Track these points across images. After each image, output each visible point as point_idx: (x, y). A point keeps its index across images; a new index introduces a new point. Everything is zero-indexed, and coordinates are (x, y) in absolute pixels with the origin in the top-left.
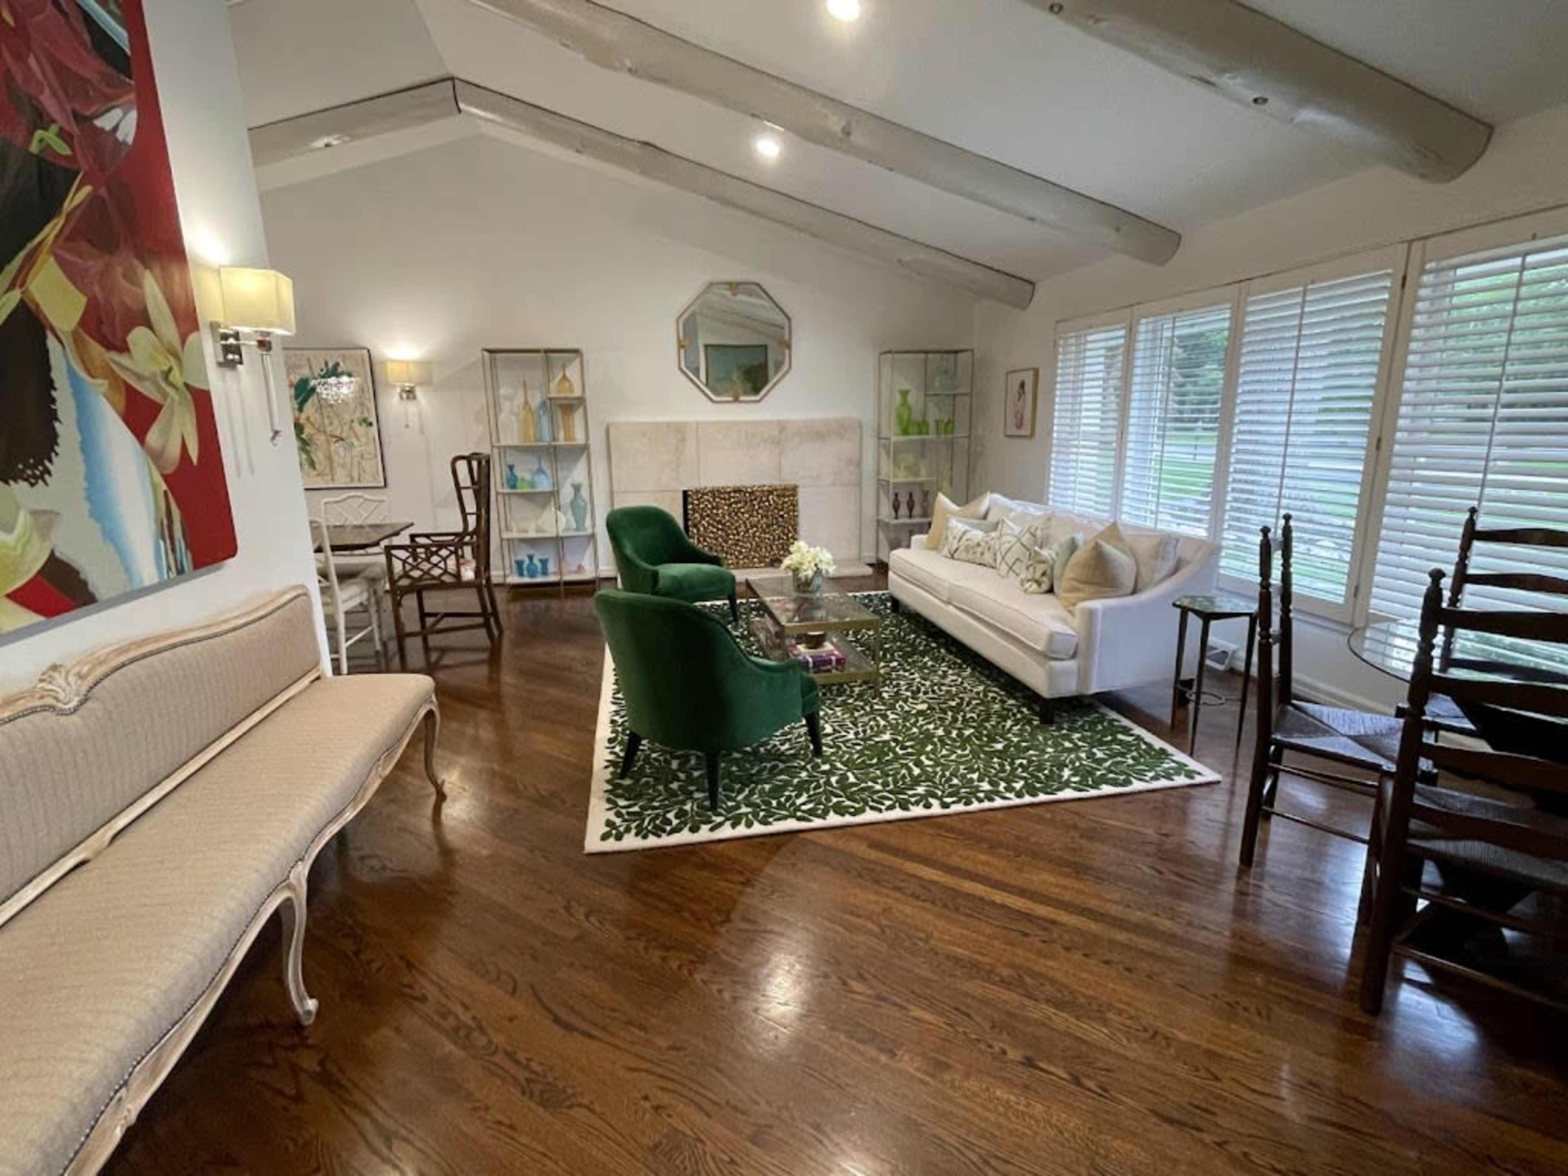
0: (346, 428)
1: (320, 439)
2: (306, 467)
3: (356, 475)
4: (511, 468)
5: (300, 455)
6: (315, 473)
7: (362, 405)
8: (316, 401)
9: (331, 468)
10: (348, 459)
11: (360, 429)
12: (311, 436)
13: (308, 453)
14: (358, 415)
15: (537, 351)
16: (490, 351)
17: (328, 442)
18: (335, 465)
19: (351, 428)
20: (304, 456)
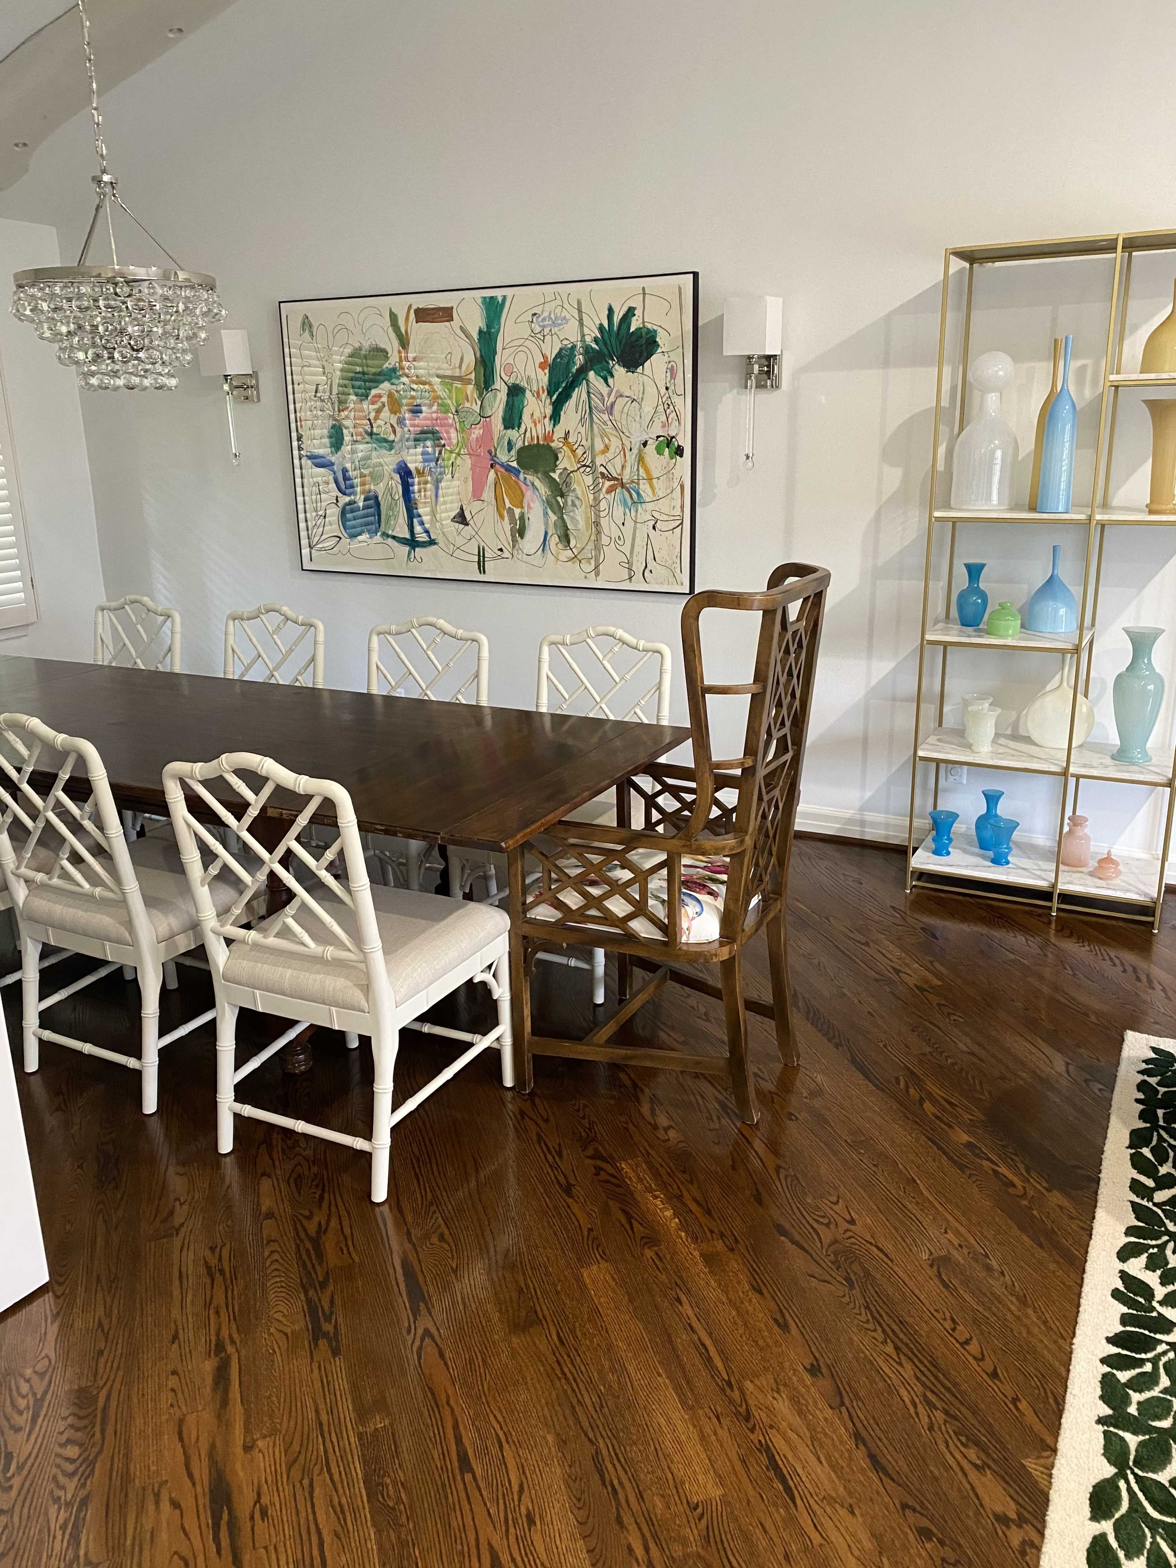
0: (632, 457)
1: (582, 483)
2: (554, 540)
3: (638, 567)
4: (974, 571)
5: (546, 514)
6: (569, 553)
7: (668, 405)
8: (584, 396)
9: (598, 547)
10: (628, 530)
11: (656, 462)
12: (567, 474)
13: (560, 511)
14: (657, 430)
15: (1108, 246)
16: (971, 257)
17: (597, 490)
18: (605, 540)
19: (641, 459)
20: (553, 517)
